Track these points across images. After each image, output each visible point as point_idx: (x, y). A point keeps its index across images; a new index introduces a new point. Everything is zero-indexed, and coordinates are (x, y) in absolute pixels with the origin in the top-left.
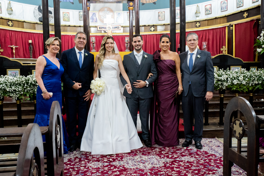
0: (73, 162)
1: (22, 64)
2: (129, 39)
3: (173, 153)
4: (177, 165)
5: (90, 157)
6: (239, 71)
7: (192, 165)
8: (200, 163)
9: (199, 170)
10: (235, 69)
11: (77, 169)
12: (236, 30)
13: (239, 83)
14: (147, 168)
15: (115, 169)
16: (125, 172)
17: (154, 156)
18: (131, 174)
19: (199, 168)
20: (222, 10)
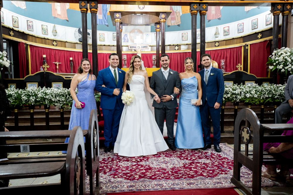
0: (107, 161)
1: (65, 79)
2: (156, 57)
3: (191, 156)
4: (194, 166)
5: (120, 157)
6: (251, 86)
7: (207, 166)
8: (214, 164)
9: (213, 171)
10: (249, 84)
11: (110, 167)
12: (251, 50)
13: (251, 96)
14: (168, 168)
15: (141, 168)
16: (150, 171)
17: (175, 158)
18: (155, 172)
19: (213, 169)
20: (239, 31)
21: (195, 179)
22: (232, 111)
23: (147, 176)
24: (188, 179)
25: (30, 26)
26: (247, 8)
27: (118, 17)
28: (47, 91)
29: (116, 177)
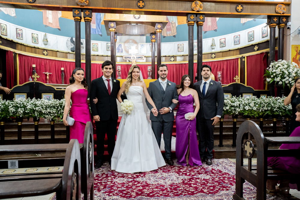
0: (101, 177)
1: (56, 89)
2: (151, 68)
3: (190, 171)
4: (194, 182)
5: (115, 173)
6: (250, 98)
7: (208, 182)
8: (215, 180)
9: (214, 187)
10: (247, 96)
11: (104, 184)
12: (248, 62)
13: (250, 109)
14: (167, 184)
15: (138, 184)
16: (147, 187)
17: (173, 174)
18: (153, 189)
19: (214, 185)
20: (235, 43)
21: (195, 196)
22: (230, 124)
23: (144, 193)
24: (188, 196)
25: (19, 34)
26: (243, 20)
27: (112, 26)
28: (37, 103)
29: (111, 194)
